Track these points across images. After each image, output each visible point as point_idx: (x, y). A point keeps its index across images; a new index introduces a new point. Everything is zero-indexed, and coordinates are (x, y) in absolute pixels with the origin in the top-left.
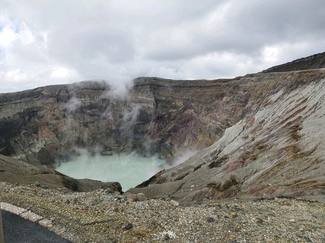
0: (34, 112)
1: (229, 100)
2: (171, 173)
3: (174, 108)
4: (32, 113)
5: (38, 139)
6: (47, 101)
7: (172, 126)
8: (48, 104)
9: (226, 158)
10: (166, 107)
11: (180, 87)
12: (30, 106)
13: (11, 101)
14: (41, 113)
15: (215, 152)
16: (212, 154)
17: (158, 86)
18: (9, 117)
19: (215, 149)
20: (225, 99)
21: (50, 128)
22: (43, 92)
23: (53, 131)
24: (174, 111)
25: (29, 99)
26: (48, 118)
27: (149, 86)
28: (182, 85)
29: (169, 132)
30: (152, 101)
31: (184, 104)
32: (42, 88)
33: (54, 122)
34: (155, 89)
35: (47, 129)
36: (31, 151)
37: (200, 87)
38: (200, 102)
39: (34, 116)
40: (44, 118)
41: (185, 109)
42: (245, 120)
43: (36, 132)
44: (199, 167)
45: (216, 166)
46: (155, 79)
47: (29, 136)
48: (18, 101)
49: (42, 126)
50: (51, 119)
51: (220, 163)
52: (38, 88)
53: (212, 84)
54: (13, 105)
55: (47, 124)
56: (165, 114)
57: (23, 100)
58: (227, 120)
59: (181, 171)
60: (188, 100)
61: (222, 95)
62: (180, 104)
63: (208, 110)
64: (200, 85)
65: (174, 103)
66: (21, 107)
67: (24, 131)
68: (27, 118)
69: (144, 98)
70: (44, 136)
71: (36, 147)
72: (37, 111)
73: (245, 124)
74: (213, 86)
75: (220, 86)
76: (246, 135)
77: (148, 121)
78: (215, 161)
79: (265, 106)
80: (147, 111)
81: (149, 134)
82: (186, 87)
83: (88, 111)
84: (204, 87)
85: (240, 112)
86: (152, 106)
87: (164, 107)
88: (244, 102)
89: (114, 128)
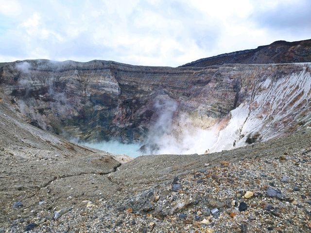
1: (215, 86)
3: (141, 93)
7: (144, 111)
10: (132, 92)
11: (143, 73)
15: (237, 130)
16: (236, 133)
17: (118, 70)
20: (211, 85)
24: (141, 96)
27: (109, 70)
28: (144, 70)
29: (141, 116)
30: (116, 86)
31: (153, 89)
34: (116, 73)
37: (168, 73)
38: (174, 88)
41: (156, 94)
51: (256, 139)
53: (182, 71)
56: (132, 99)
58: (218, 104)
60: (158, 85)
62: (148, 89)
63: (188, 95)
64: (166, 71)
69: (107, 82)
73: (249, 106)
74: (183, 73)
75: (192, 73)
76: (260, 116)
77: (114, 106)
78: (251, 138)
79: (260, 91)
80: (111, 96)
81: (118, 119)
82: (150, 73)
83: (40, 96)
84: (173, 74)
85: (231, 97)
86: (117, 91)
87: (128, 92)
88: (234, 88)
89: (76, 114)
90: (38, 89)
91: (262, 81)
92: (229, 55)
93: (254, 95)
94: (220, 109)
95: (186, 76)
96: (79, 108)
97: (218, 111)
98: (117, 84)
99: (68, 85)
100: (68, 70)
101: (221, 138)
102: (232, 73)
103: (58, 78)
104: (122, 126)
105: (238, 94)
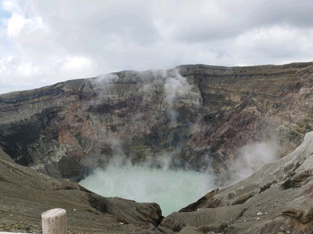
0: (54, 112)
1: (309, 92)
2: (227, 194)
3: (228, 105)
4: (51, 114)
5: (58, 146)
6: (68, 99)
7: (226, 130)
8: (69, 102)
9: (308, 176)
10: (218, 104)
11: (236, 76)
12: (48, 106)
13: (28, 100)
14: (61, 114)
15: (291, 166)
16: (286, 170)
18: (26, 120)
19: (290, 162)
20: (302, 91)
21: (72, 133)
22: (64, 88)
23: (76, 136)
24: (228, 108)
25: (48, 97)
26: (70, 119)
27: (193, 76)
28: (238, 73)
29: (222, 137)
30: (197, 97)
31: (242, 99)
32: (62, 83)
33: (76, 125)
34: (202, 80)
35: (68, 133)
36: (50, 160)
37: (265, 75)
38: (265, 96)
39: (53, 117)
40: (65, 120)
41: (243, 106)
43: (56, 138)
44: (268, 187)
45: (293, 187)
46: (201, 66)
47: (48, 142)
48: (36, 100)
49: (63, 130)
50: (73, 121)
51: (300, 181)
52: (58, 84)
53: (283, 71)
54: (31, 105)
55: (69, 127)
56: (216, 114)
57: (41, 99)
58: (306, 121)
59: (241, 191)
60: (248, 93)
61: (298, 86)
62: (236, 99)
63: (278, 106)
64: (263, 72)
65: (227, 99)
66: (40, 107)
67: (43, 136)
68: (45, 120)
70: (65, 141)
71: (56, 155)
72: (56, 112)
74: (283, 73)
75: (294, 72)
80: (191, 110)
81: (195, 140)
82: (245, 75)
83: (116, 111)
84: (271, 75)
86: (197, 103)
87: (213, 103)
89: (149, 132)
90: (115, 104)
96: (152, 125)
98: (198, 94)
99: (144, 98)
103: (137, 90)
104: (198, 149)
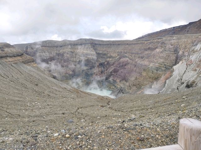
1: (161, 51)
3: (110, 58)
7: (113, 69)
10: (104, 58)
11: (111, 45)
16: (178, 81)
17: (95, 44)
20: (158, 50)
28: (112, 43)
29: (111, 72)
31: (118, 55)
34: (94, 46)
37: (128, 44)
38: (132, 53)
41: (120, 58)
42: (184, 61)
46: (92, 40)
51: (193, 85)
53: (137, 42)
56: (105, 62)
58: (163, 62)
60: (121, 52)
62: (115, 55)
63: (142, 58)
64: (126, 43)
69: (89, 52)
73: (186, 63)
74: (138, 43)
75: (144, 43)
76: (195, 69)
77: (93, 67)
78: (189, 84)
79: (194, 53)
80: (92, 61)
82: (115, 44)
83: (49, 62)
84: (131, 44)
85: (173, 57)
86: (95, 57)
87: (102, 57)
88: (174, 51)
89: (71, 73)
90: (48, 58)
91: (194, 46)
92: (168, 30)
93: (189, 55)
94: (165, 66)
95: (140, 45)
96: (72, 69)
97: (163, 67)
98: (95, 53)
99: (65, 55)
100: (65, 46)
101: (168, 85)
102: (173, 41)
103: (59, 51)
104: (99, 79)
105: (177, 55)
